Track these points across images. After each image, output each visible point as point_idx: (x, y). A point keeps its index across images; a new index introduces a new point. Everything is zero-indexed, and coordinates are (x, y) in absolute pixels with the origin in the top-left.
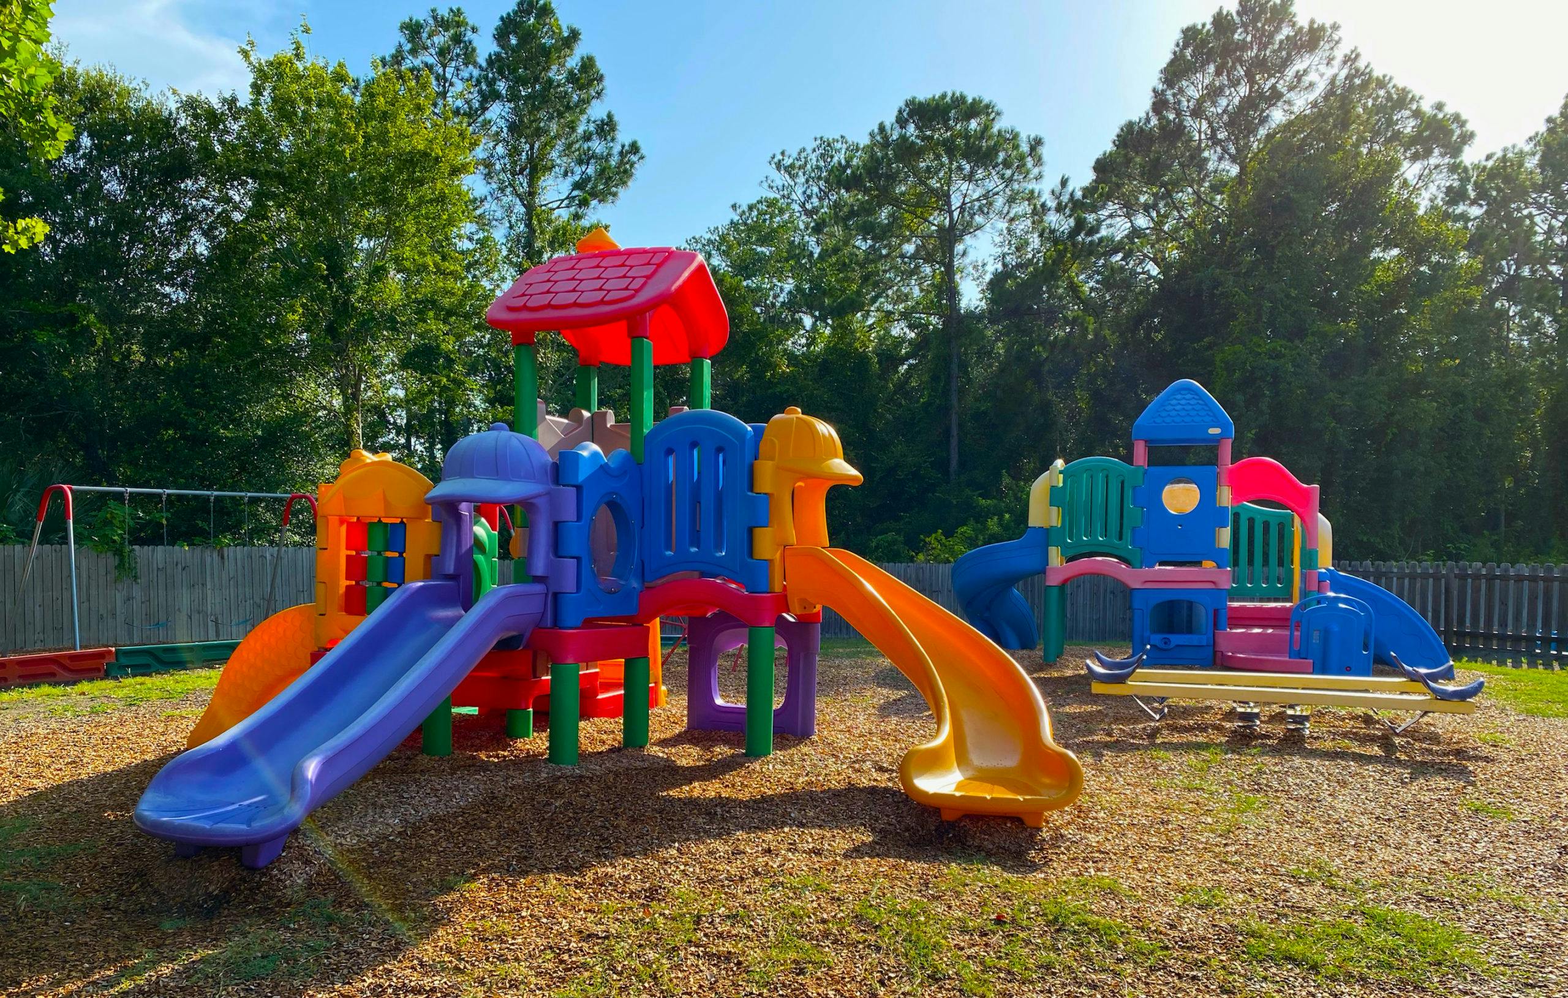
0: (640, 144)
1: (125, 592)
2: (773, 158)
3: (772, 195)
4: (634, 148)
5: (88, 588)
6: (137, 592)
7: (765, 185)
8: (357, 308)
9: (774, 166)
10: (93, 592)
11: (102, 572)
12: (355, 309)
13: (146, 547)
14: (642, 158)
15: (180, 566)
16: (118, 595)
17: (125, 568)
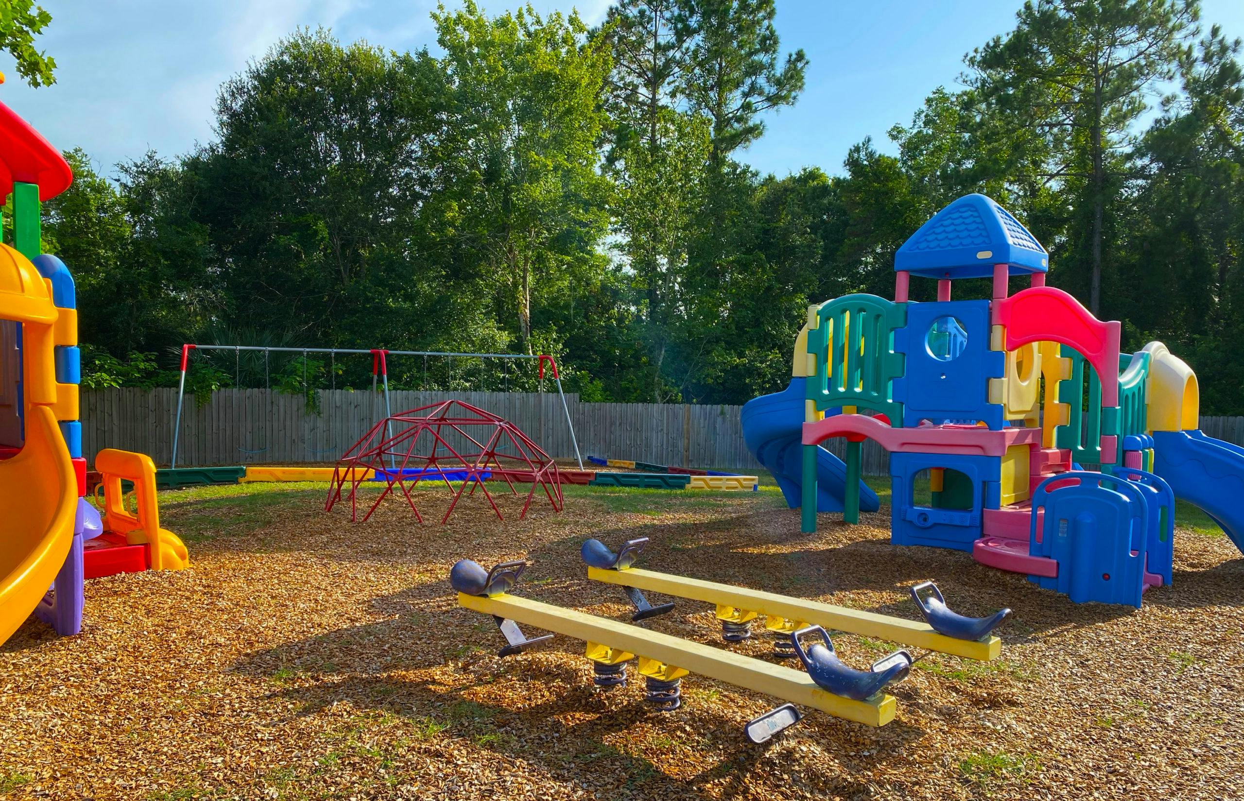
0: (805, 52)
1: (312, 424)
2: (967, 55)
3: (968, 89)
4: (800, 56)
5: (285, 420)
6: (320, 424)
7: (960, 80)
8: (516, 204)
9: (967, 63)
10: (288, 423)
11: (295, 408)
12: (514, 205)
13: (327, 391)
14: (807, 63)
15: (353, 406)
16: (306, 425)
17: (313, 405)
